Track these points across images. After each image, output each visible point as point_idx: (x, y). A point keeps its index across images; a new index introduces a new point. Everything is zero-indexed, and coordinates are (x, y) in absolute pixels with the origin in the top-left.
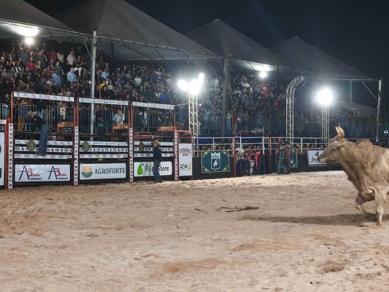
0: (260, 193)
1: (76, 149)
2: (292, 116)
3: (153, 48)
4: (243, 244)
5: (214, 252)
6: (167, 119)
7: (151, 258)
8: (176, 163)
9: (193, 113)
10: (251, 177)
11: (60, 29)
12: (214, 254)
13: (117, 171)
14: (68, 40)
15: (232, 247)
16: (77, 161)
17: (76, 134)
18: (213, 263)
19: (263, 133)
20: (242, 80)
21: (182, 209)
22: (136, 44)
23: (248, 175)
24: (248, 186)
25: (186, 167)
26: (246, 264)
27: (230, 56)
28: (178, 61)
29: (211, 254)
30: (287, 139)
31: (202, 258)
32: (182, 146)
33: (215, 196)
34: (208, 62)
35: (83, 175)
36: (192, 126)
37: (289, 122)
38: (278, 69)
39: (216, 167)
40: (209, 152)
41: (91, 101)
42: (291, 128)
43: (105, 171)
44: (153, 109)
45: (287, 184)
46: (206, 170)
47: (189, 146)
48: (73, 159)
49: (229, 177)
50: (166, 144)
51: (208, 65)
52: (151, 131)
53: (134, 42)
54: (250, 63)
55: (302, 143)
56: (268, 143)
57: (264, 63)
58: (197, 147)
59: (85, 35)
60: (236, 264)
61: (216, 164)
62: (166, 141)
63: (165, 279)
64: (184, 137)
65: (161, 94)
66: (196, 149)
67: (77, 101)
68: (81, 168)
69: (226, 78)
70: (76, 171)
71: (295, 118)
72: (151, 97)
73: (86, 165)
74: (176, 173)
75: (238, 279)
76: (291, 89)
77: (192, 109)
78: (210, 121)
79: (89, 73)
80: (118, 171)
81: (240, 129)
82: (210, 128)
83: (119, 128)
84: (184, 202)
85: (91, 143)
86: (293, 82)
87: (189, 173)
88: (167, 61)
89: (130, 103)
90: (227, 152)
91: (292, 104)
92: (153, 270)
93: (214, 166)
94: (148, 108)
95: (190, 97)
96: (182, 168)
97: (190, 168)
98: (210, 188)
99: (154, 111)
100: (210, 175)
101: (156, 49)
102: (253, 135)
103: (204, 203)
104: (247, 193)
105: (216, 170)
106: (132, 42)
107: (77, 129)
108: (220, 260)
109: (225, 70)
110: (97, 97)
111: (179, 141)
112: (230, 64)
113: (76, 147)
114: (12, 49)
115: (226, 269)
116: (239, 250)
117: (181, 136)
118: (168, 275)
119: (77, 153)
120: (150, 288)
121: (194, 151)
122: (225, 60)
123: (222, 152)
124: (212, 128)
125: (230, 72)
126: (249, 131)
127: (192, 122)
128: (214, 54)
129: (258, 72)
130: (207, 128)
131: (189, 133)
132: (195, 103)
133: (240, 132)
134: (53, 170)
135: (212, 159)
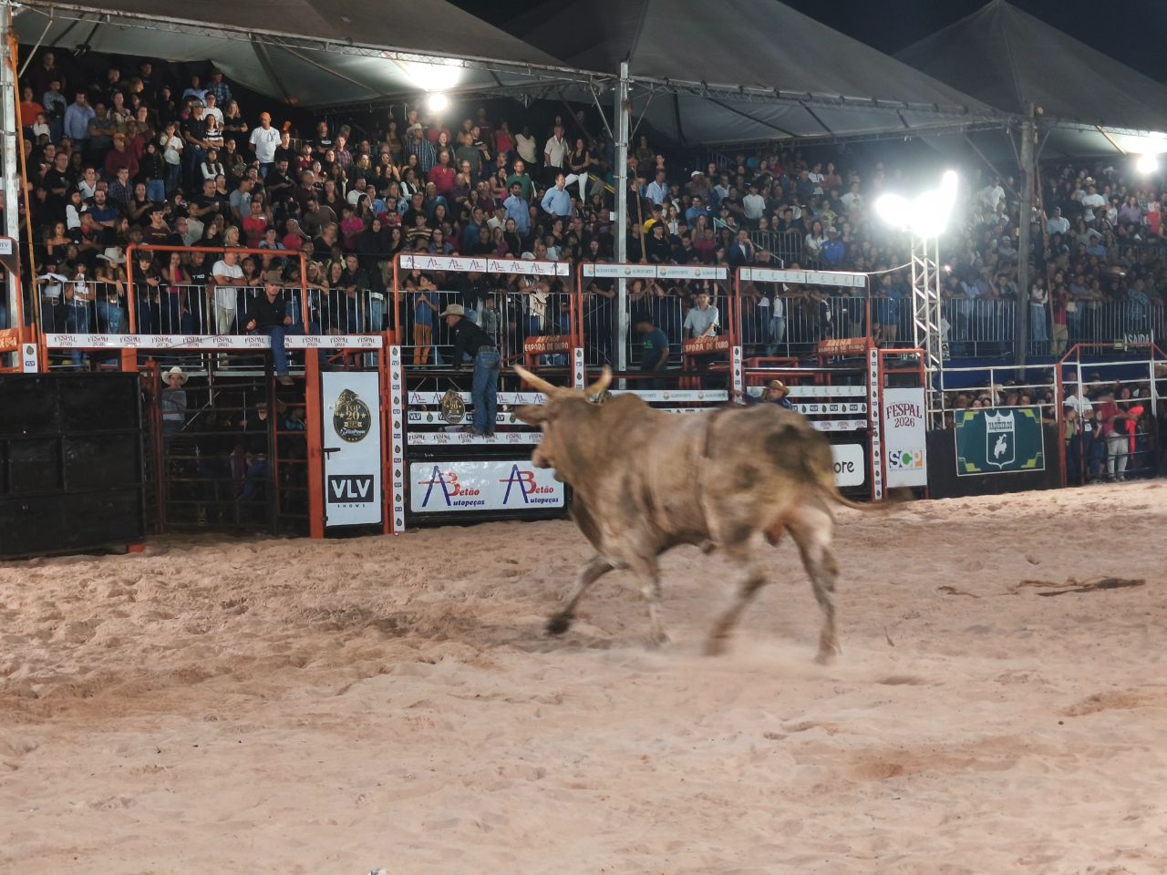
0: (1146, 534)
3: (797, 103)
4: (1100, 694)
5: (1007, 719)
6: (846, 315)
7: (816, 735)
8: (876, 448)
9: (925, 296)
10: (1116, 486)
11: (524, 64)
12: (1009, 724)
14: (547, 94)
15: (1064, 703)
17: (579, 369)
18: (1008, 750)
19: (1150, 348)
20: (1079, 186)
21: (902, 587)
22: (748, 95)
23: (1107, 479)
24: (1107, 516)
25: (907, 459)
26: (1112, 755)
27: (1040, 111)
28: (874, 136)
29: (999, 724)
31: (971, 736)
32: (894, 396)
33: (1003, 548)
34: (970, 135)
36: (922, 334)
39: (1003, 457)
40: (977, 413)
41: (621, 270)
44: (802, 287)
46: (970, 467)
47: (915, 396)
49: (1043, 488)
50: (844, 391)
51: (970, 142)
52: (798, 355)
53: (741, 88)
54: (1105, 129)
57: (1149, 128)
58: (940, 397)
59: (597, 77)
60: (1078, 756)
61: (1000, 447)
62: (844, 383)
63: (861, 795)
64: (897, 367)
65: (826, 239)
66: (937, 405)
67: (579, 272)
69: (1030, 180)
72: (793, 250)
74: (877, 479)
75: (1087, 799)
77: (921, 282)
78: (980, 318)
79: (609, 188)
81: (1077, 338)
82: (981, 338)
83: (702, 347)
84: (904, 568)
87: (919, 477)
88: (841, 139)
89: (732, 273)
90: (1036, 410)
92: (824, 768)
93: (996, 453)
94: (787, 284)
95: (915, 243)
96: (895, 463)
97: (919, 464)
98: (987, 523)
99: (805, 295)
100: (984, 482)
101: (808, 104)
102: (1119, 355)
103: (968, 570)
104: (1103, 537)
105: (1001, 466)
106: (735, 87)
107: (579, 354)
108: (1027, 741)
109: (1026, 157)
110: (633, 258)
111: (882, 382)
112: (1040, 138)
114: (389, 131)
115: (1047, 770)
116: (1087, 712)
117: (890, 367)
118: (868, 786)
120: (815, 821)
121: (932, 411)
122: (1025, 126)
123: (1020, 411)
124: (986, 338)
125: (1041, 162)
126: (1105, 345)
127: (924, 323)
128: (988, 109)
129: (1128, 156)
130: (970, 338)
131: (913, 356)
132: (932, 263)
133: (1077, 346)
134: (516, 476)
135: (989, 434)
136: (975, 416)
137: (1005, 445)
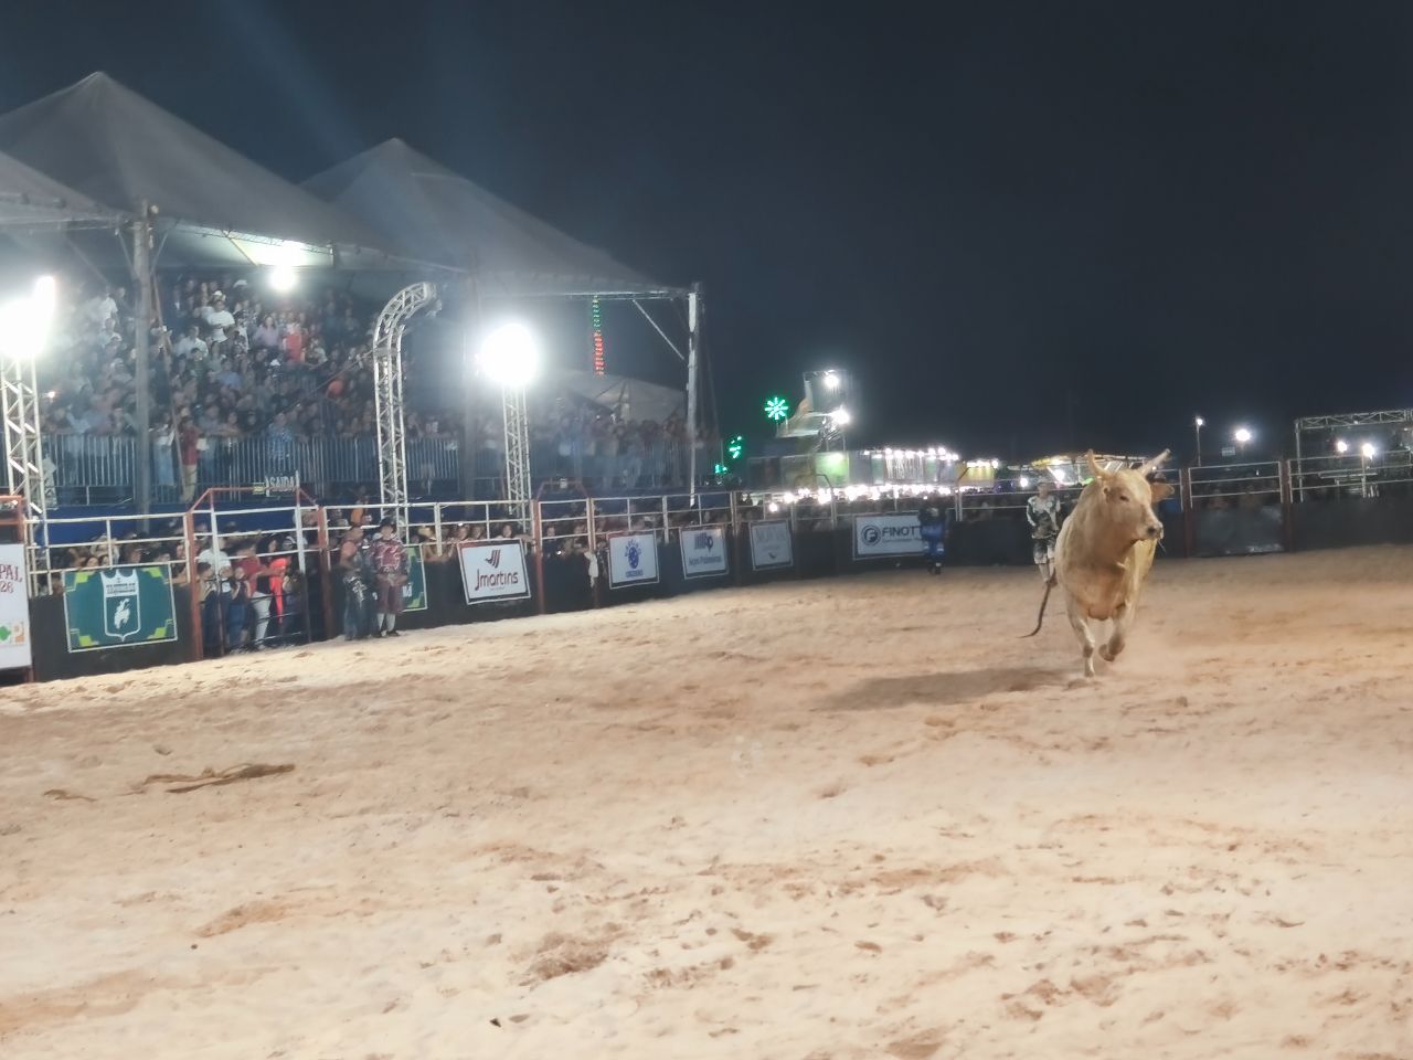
0: (296, 711)
2: (398, 425)
4: (241, 907)
9: (21, 429)
15: (198, 922)
18: (129, 988)
19: (295, 492)
20: (206, 301)
23: (251, 647)
24: (252, 691)
25: (5, 634)
27: (155, 209)
30: (384, 509)
31: (83, 975)
33: (126, 737)
36: (18, 477)
37: (387, 450)
38: (337, 258)
39: (125, 627)
40: (91, 573)
42: (398, 471)
45: (394, 672)
46: (86, 641)
47: (13, 554)
49: (175, 662)
51: (70, 243)
54: (231, 235)
55: (438, 523)
56: (318, 528)
57: (285, 235)
58: (45, 554)
61: (122, 615)
66: (41, 565)
69: (146, 291)
71: (411, 433)
75: (224, 1037)
76: (387, 330)
77: (14, 413)
78: (92, 458)
81: (210, 480)
82: (93, 482)
86: (393, 306)
87: (20, 656)
90: (163, 568)
91: (395, 383)
93: (117, 623)
95: (7, 367)
97: (20, 639)
98: (106, 709)
100: (103, 657)
102: (260, 500)
103: (82, 767)
104: (245, 717)
105: (123, 638)
109: (140, 265)
112: (157, 242)
115: (176, 1007)
116: (226, 929)
121: (35, 572)
122: (137, 227)
123: (145, 570)
124: (100, 482)
125: (158, 271)
126: (243, 489)
127: (21, 462)
128: (91, 203)
129: (262, 268)
130: (81, 482)
131: (9, 504)
132: (28, 389)
133: (209, 490)
135: (108, 599)
136: (90, 578)
137: (127, 612)
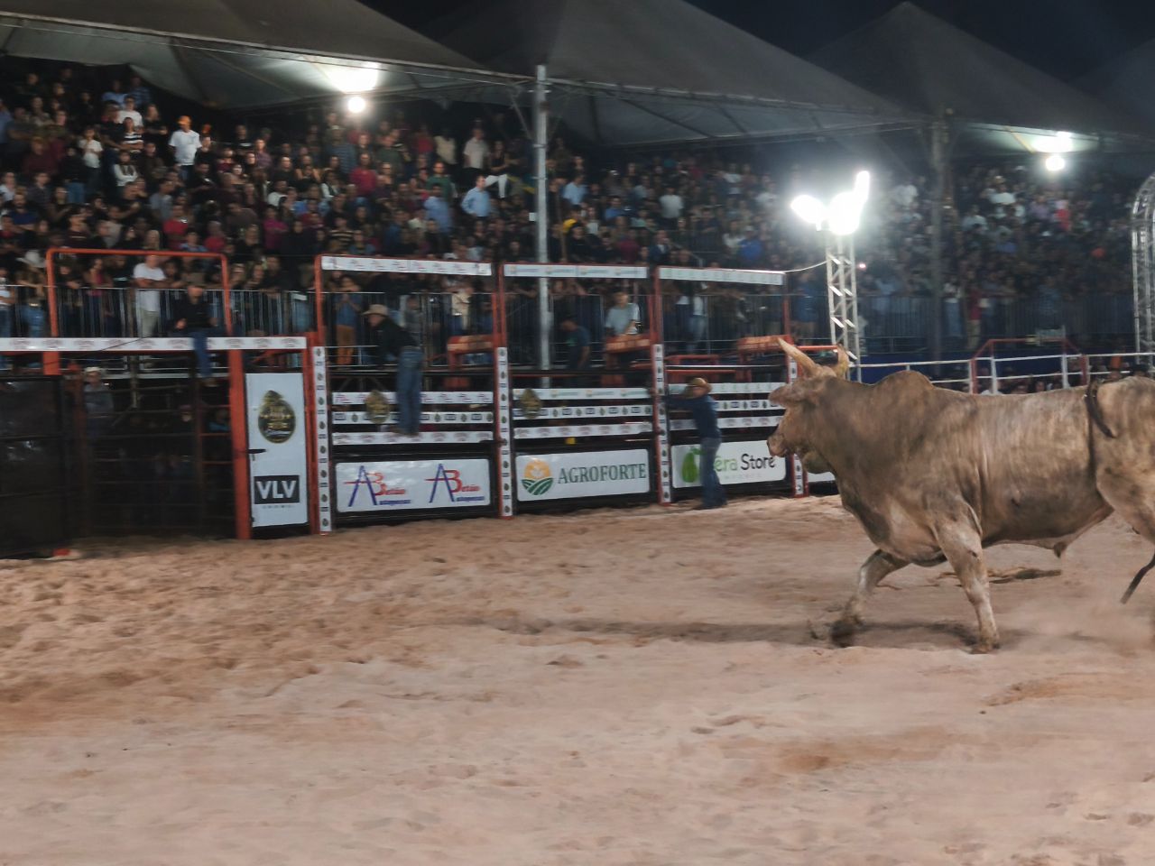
1: (504, 413)
2: (1152, 285)
3: (712, 104)
4: (1020, 684)
5: (930, 710)
6: (764, 312)
7: (743, 729)
11: (443, 68)
12: (932, 714)
13: (622, 472)
14: (465, 97)
15: (986, 693)
16: (506, 448)
17: (503, 368)
18: (932, 740)
19: (1061, 343)
20: (989, 184)
22: (663, 96)
26: (1034, 743)
27: (950, 111)
28: (787, 137)
29: (923, 714)
30: (1141, 356)
34: (882, 136)
35: (526, 487)
36: (839, 331)
37: (1142, 306)
38: (1101, 143)
41: (542, 270)
42: (1152, 325)
43: (588, 475)
44: (721, 285)
48: (497, 442)
50: (764, 387)
51: (881, 142)
52: (718, 353)
53: (657, 89)
54: (1012, 129)
56: (1080, 373)
59: (515, 80)
60: (1000, 744)
62: (762, 380)
63: (788, 788)
65: (743, 238)
67: (500, 272)
68: (518, 468)
69: (941, 179)
70: (506, 475)
73: (534, 458)
74: (798, 474)
76: (1144, 204)
77: (836, 281)
78: (896, 314)
79: (529, 189)
80: (625, 473)
82: (896, 334)
84: (827, 561)
85: (545, 393)
86: (1150, 183)
88: (757, 140)
89: (652, 272)
91: (1150, 250)
92: (752, 762)
94: (706, 283)
95: (830, 242)
99: (724, 293)
101: (722, 106)
102: (1031, 349)
106: (651, 89)
107: (502, 354)
108: (951, 731)
109: (937, 157)
110: (554, 258)
112: (951, 138)
113: (504, 408)
114: (311, 133)
115: (970, 758)
116: (1008, 701)
118: (795, 778)
119: (506, 425)
120: (745, 814)
122: (935, 126)
124: (901, 334)
125: (952, 161)
126: (1018, 340)
127: (840, 319)
128: (898, 109)
129: (1037, 155)
130: (887, 334)
131: (830, 352)
132: (848, 262)
133: (990, 341)
134: (440, 476)
